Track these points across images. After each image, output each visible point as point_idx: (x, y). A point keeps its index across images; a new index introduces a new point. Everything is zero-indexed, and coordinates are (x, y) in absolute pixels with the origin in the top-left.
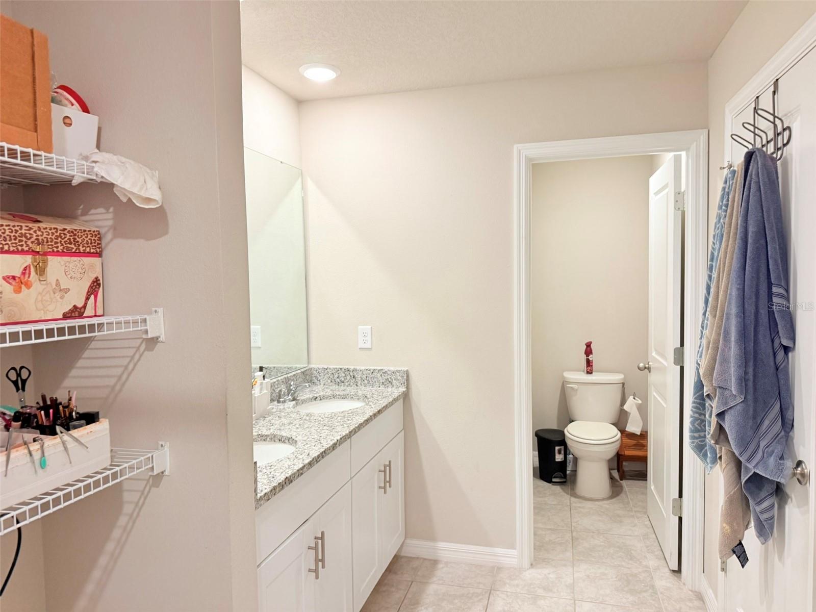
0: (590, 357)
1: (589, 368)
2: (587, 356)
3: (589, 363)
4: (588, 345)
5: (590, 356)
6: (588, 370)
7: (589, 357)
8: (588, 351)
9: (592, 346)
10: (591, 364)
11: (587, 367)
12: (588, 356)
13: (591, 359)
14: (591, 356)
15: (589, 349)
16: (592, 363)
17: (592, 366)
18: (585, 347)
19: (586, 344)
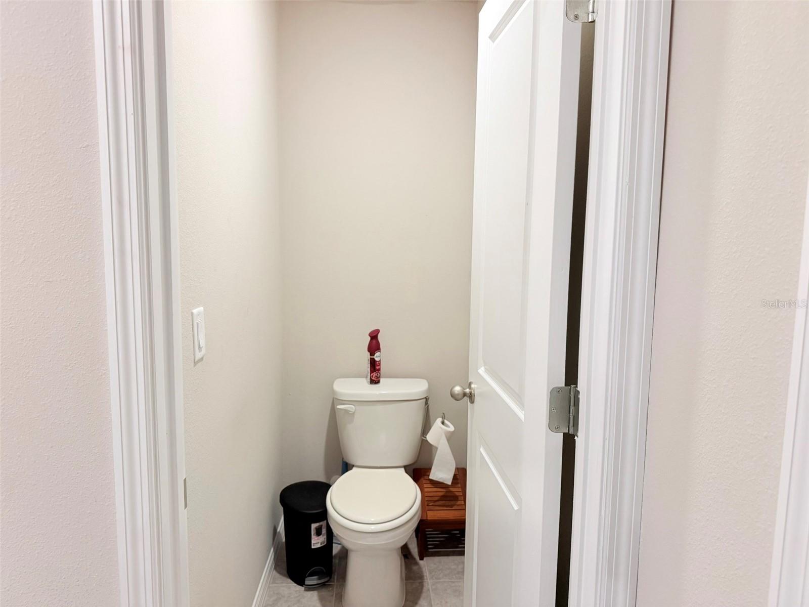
0: (377, 357)
1: (374, 374)
2: (371, 355)
3: (374, 366)
4: (374, 336)
5: (375, 355)
6: (373, 378)
7: (375, 357)
8: (374, 346)
9: (380, 338)
10: (377, 368)
11: (372, 372)
12: (374, 355)
13: (377, 359)
14: (377, 354)
15: (374, 341)
16: (380, 365)
17: (379, 370)
18: (369, 339)
19: (370, 335)
